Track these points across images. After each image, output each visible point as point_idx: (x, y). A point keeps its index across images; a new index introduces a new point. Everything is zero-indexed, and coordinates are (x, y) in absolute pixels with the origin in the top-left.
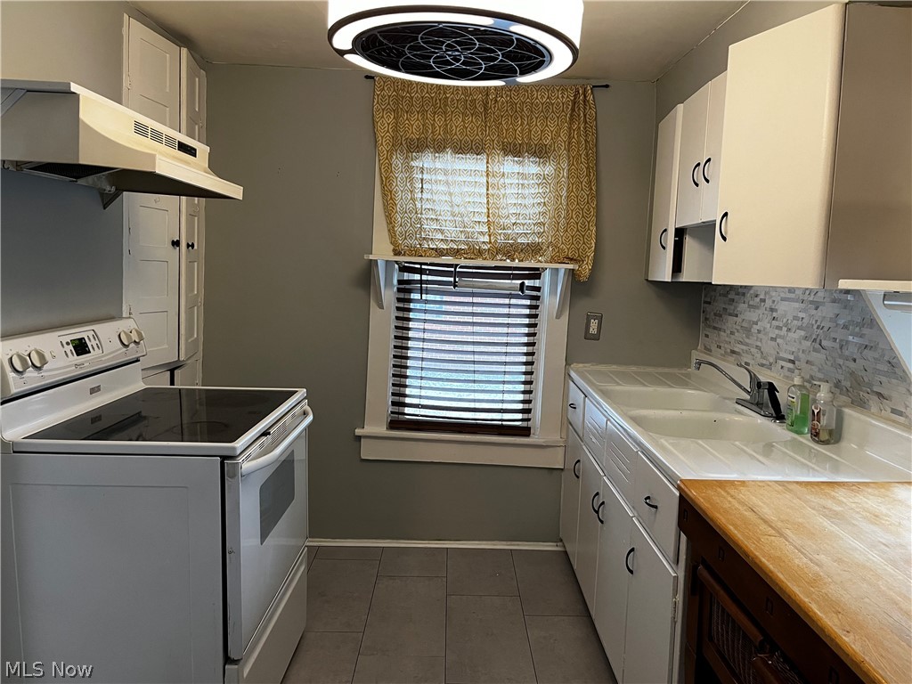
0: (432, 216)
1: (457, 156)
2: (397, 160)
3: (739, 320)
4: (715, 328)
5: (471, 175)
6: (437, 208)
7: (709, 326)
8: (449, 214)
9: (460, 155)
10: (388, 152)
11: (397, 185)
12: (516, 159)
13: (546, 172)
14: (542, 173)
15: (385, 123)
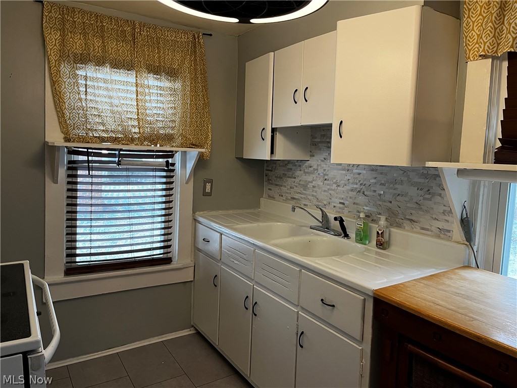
0: (95, 113)
1: (113, 70)
2: (65, 69)
3: (297, 180)
4: (276, 185)
5: (124, 85)
6: (99, 106)
7: (272, 184)
8: (109, 112)
9: (115, 70)
10: (56, 61)
11: (65, 88)
12: (155, 76)
13: (176, 87)
14: (173, 87)
15: (53, 38)
